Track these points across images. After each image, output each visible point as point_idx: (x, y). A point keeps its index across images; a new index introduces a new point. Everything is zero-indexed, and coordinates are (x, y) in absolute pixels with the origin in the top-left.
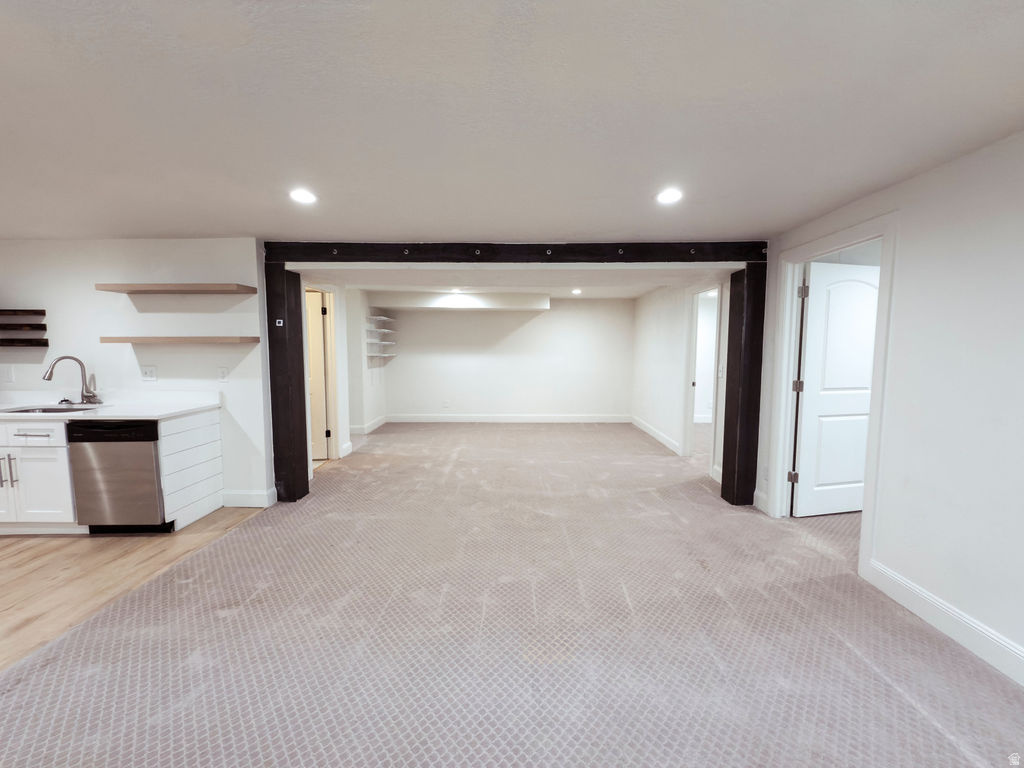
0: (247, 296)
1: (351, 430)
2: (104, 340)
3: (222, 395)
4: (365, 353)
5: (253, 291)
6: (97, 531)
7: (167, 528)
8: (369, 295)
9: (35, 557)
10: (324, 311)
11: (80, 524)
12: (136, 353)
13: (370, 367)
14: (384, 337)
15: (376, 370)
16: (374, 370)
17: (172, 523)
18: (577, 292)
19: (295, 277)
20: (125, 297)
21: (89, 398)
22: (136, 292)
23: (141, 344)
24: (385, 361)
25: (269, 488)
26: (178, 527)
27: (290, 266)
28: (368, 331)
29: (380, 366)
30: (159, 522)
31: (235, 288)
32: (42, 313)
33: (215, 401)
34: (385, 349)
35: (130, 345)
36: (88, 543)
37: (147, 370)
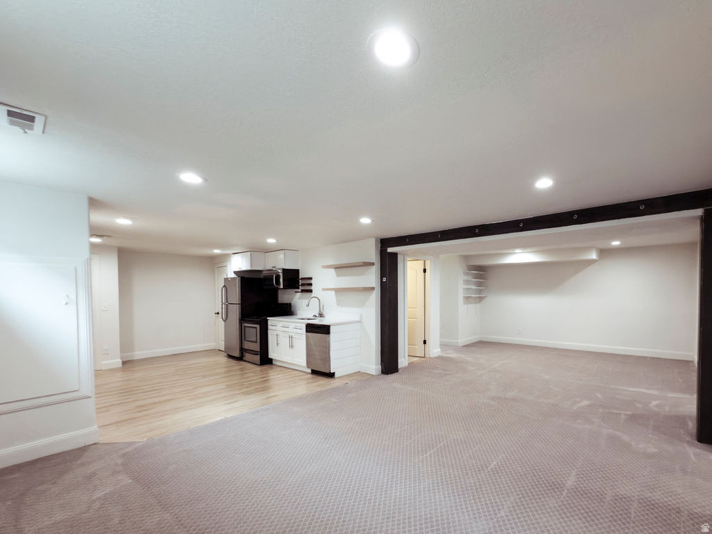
0: (369, 267)
1: (441, 342)
2: (324, 289)
3: (361, 316)
4: (461, 295)
5: (373, 264)
6: (314, 372)
7: (331, 375)
8: (466, 258)
9: (292, 377)
10: (425, 271)
11: (308, 367)
12: (336, 295)
13: (464, 304)
14: (479, 284)
15: (472, 307)
16: (470, 306)
17: (334, 373)
18: (616, 243)
19: (395, 255)
20: (333, 270)
21: (321, 315)
22: (338, 268)
23: (338, 291)
24: (480, 299)
25: (377, 365)
26: (336, 376)
27: (390, 250)
28: (464, 281)
29: (476, 303)
30: (327, 372)
31: (362, 264)
32: (311, 279)
33: (358, 319)
34: (480, 292)
35: (333, 292)
36: (310, 376)
37: (339, 303)
